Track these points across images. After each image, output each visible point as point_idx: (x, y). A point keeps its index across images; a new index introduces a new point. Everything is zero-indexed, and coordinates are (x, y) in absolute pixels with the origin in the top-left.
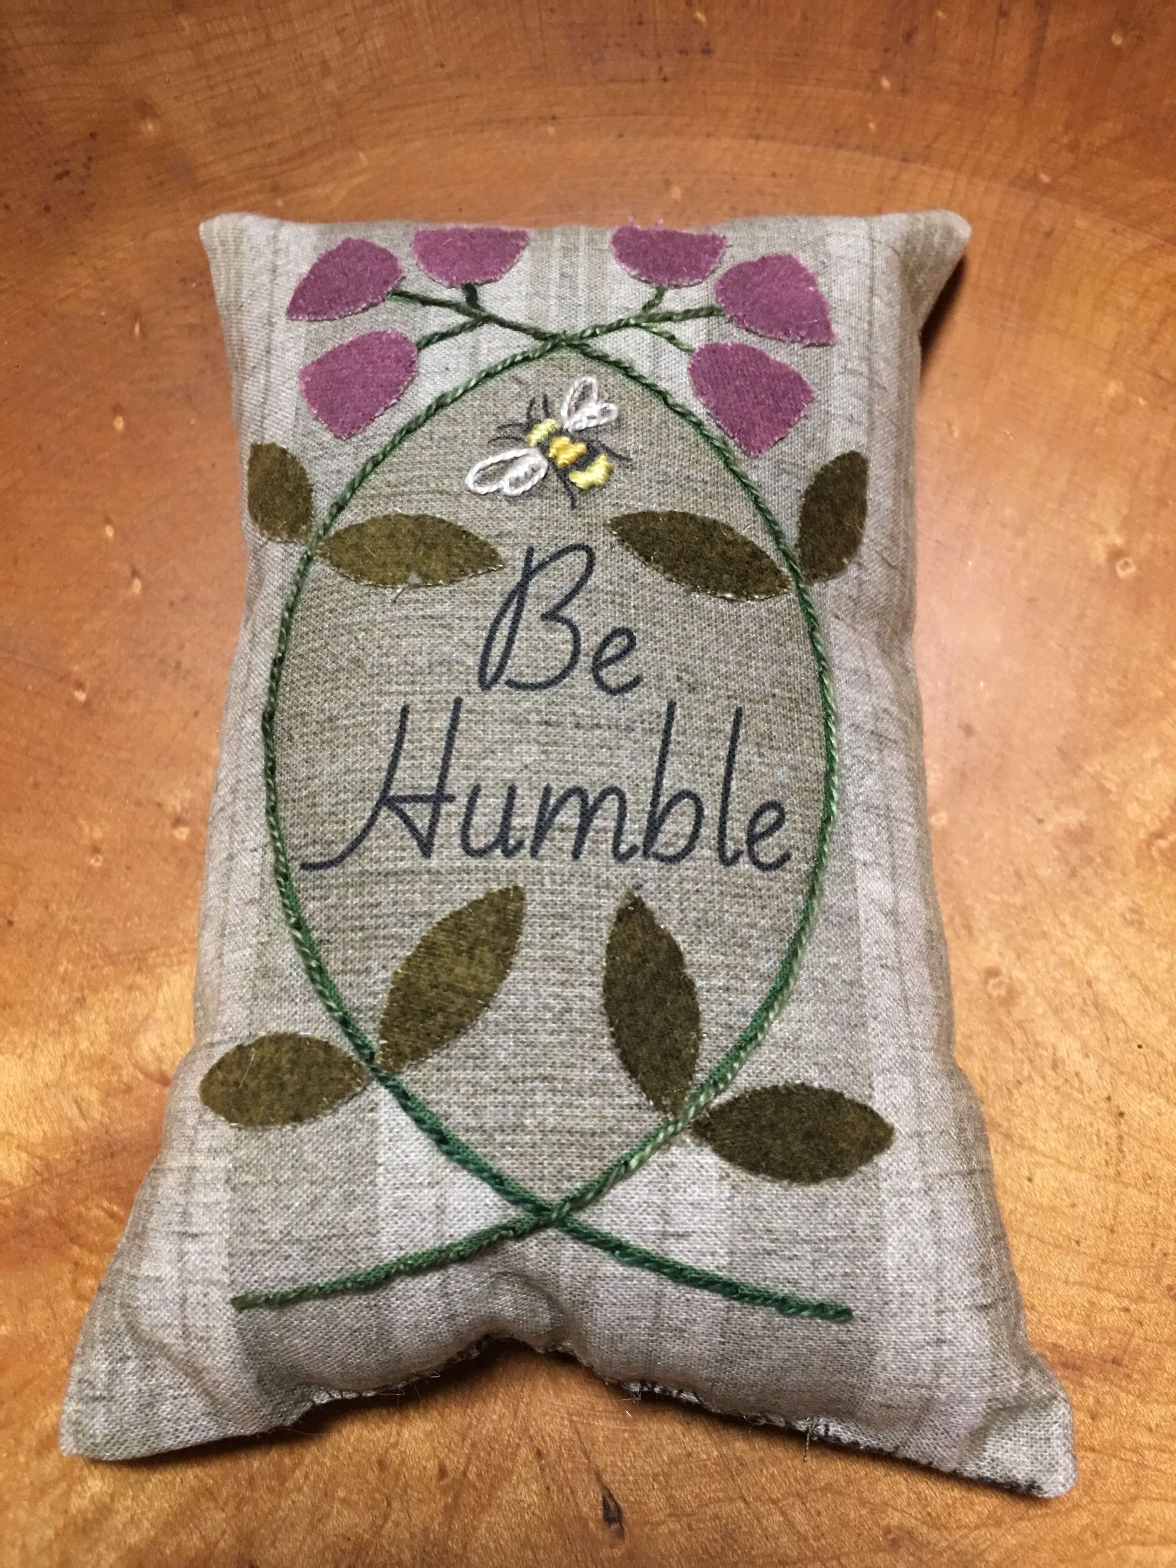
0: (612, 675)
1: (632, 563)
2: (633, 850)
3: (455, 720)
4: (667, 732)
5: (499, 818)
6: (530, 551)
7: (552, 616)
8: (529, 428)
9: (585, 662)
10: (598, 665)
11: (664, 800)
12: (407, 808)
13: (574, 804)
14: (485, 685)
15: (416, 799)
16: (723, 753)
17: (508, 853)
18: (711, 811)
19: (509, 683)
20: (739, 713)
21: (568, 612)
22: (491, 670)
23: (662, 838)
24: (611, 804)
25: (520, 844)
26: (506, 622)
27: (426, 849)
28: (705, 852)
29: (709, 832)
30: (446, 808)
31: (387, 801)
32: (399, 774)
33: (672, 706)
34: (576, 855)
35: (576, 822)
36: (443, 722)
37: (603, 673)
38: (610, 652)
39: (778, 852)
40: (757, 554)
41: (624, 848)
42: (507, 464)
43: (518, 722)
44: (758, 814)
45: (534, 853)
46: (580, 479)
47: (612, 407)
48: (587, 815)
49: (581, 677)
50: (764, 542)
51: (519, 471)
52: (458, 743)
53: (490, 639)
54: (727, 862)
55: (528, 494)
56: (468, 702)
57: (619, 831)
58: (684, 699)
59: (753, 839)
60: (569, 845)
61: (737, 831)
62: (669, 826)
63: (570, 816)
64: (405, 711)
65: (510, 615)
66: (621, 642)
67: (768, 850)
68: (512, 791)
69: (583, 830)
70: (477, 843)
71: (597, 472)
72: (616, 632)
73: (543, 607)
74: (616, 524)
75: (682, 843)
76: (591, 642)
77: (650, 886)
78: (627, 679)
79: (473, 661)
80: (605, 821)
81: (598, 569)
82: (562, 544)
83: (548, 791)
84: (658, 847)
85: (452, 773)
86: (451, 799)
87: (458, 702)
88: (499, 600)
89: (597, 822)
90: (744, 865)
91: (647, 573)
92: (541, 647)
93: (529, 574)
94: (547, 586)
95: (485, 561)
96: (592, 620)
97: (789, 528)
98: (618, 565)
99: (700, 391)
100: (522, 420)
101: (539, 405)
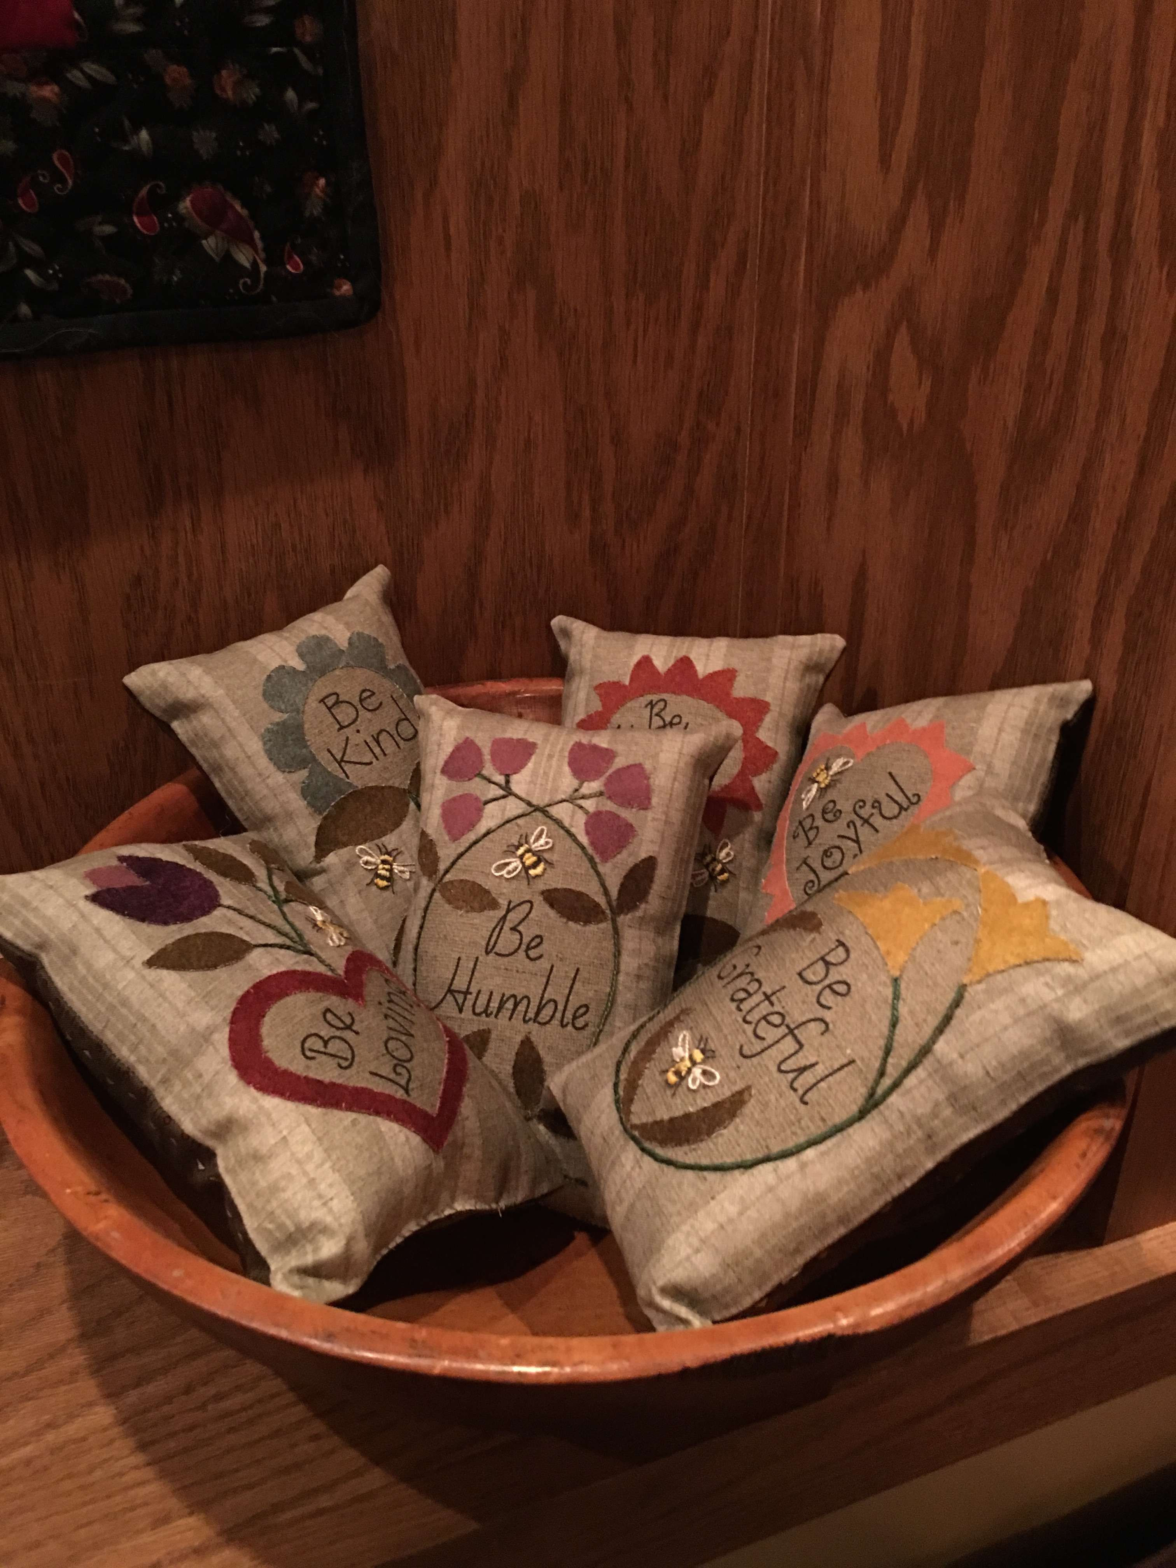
0: (533, 953)
1: (547, 909)
2: (530, 1019)
3: (475, 965)
4: (549, 976)
5: (486, 1002)
6: (510, 902)
7: (514, 929)
8: (518, 848)
9: (524, 947)
10: (528, 948)
11: (544, 1002)
12: (456, 995)
13: (512, 1001)
14: (487, 953)
15: (459, 992)
16: (569, 985)
17: (487, 1016)
18: (561, 1007)
19: (497, 954)
20: (578, 970)
21: (520, 928)
22: (490, 947)
23: (541, 1016)
24: (525, 1002)
25: (492, 1013)
26: (498, 930)
27: (461, 1011)
28: (556, 1022)
29: (558, 1015)
30: (469, 996)
31: (450, 991)
32: (455, 982)
33: (552, 967)
34: (510, 1019)
35: (512, 1007)
36: (471, 965)
37: (529, 952)
38: (533, 944)
39: (583, 1023)
40: (597, 905)
41: (527, 1018)
42: (508, 864)
43: (497, 968)
44: (578, 1009)
45: (496, 1016)
46: (532, 872)
47: (550, 840)
48: (516, 1005)
49: (521, 953)
50: (601, 900)
51: (510, 867)
52: (475, 973)
53: (491, 936)
54: (563, 1026)
55: (513, 878)
56: (481, 958)
57: (526, 1012)
58: (558, 964)
59: (575, 1018)
60: (508, 1015)
61: (569, 1015)
62: (544, 1012)
63: (510, 1005)
64: (459, 959)
65: (499, 927)
66: (538, 940)
67: (580, 1023)
68: (491, 993)
69: (514, 1010)
70: (478, 1011)
71: (539, 870)
72: (537, 936)
73: (511, 925)
74: (543, 893)
75: (548, 1018)
76: (526, 940)
77: (534, 1033)
78: (538, 955)
79: (484, 943)
80: (522, 1008)
81: (533, 911)
82: (522, 900)
83: (504, 995)
84: (539, 1019)
85: (473, 984)
86: (471, 993)
87: (477, 958)
88: (496, 920)
89: (519, 1008)
90: (570, 1027)
91: (552, 913)
92: (507, 940)
93: (508, 911)
94: (514, 917)
95: (494, 904)
96: (529, 931)
97: (614, 892)
98: (542, 909)
99: (588, 833)
100: (516, 844)
101: (524, 837)
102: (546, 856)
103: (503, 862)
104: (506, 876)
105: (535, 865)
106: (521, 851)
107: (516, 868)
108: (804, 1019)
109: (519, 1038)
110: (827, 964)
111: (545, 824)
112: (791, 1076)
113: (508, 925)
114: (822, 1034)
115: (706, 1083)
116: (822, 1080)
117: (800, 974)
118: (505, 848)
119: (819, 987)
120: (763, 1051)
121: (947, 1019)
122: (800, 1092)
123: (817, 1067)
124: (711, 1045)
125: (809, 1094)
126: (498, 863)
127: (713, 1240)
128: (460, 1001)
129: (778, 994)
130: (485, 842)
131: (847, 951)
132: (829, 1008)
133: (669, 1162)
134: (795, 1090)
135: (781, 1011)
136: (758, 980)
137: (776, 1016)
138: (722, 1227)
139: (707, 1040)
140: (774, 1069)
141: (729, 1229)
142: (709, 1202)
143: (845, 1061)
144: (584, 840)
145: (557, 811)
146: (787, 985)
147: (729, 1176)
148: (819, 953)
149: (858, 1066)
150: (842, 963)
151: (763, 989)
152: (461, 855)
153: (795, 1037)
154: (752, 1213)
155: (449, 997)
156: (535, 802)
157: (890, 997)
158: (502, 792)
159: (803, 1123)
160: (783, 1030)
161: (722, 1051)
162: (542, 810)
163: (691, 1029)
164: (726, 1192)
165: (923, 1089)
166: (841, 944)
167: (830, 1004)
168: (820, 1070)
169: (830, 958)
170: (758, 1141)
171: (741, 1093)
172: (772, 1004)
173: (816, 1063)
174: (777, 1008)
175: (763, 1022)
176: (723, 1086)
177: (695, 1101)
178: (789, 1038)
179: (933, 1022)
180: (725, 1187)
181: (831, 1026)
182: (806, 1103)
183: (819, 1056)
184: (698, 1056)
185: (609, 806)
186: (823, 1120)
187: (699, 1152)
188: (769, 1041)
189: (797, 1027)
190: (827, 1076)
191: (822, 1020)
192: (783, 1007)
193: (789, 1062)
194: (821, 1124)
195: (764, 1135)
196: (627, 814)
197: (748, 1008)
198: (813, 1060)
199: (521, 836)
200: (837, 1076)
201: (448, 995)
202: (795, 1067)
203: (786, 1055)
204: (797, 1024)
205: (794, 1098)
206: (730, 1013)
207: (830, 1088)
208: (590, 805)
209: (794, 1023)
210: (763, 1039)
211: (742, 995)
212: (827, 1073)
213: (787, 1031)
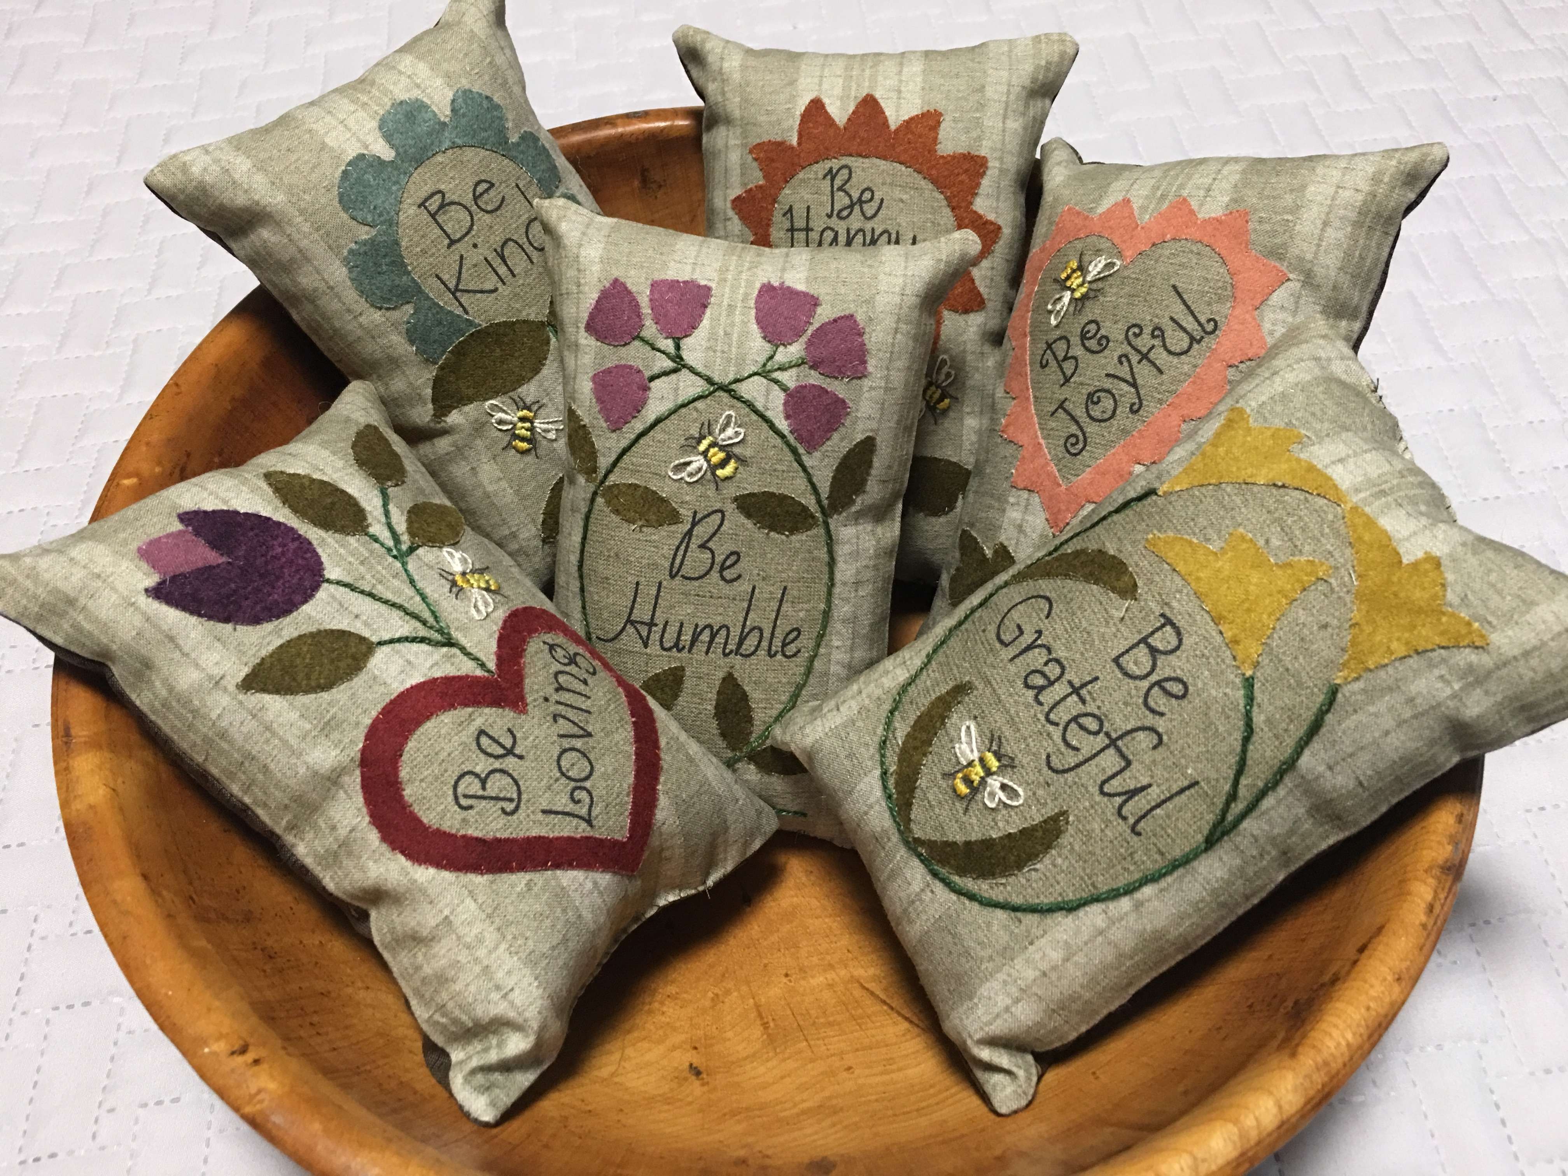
0: (728, 574)
1: (743, 519)
2: (731, 652)
3: (659, 591)
4: (750, 601)
5: (675, 635)
6: (695, 513)
7: (703, 546)
8: (699, 442)
9: (717, 567)
10: (723, 568)
11: (746, 630)
12: (638, 626)
13: (707, 632)
14: (672, 576)
15: (642, 623)
16: (775, 608)
17: (679, 651)
18: (767, 634)
19: (682, 576)
20: (785, 588)
21: (711, 544)
22: (675, 570)
23: (744, 647)
24: (723, 632)
25: (684, 647)
26: (683, 547)
27: (646, 645)
28: (762, 653)
29: (765, 644)
30: (654, 629)
31: (629, 621)
32: (635, 611)
33: (754, 588)
34: (707, 653)
35: (708, 639)
36: (654, 591)
37: (724, 573)
38: (728, 563)
39: (795, 650)
40: (805, 509)
41: (727, 651)
42: (688, 464)
43: (686, 594)
44: (788, 634)
45: (689, 651)
46: (720, 472)
47: (742, 430)
48: (713, 637)
49: (715, 575)
50: (809, 501)
51: (692, 468)
52: (660, 601)
53: (675, 555)
54: (771, 656)
55: (697, 481)
56: (665, 583)
57: (726, 644)
58: (760, 585)
59: (784, 645)
60: (705, 649)
61: (777, 643)
62: (747, 642)
63: (705, 636)
64: (638, 584)
65: (684, 545)
66: (733, 558)
67: (791, 649)
68: (682, 625)
69: (711, 642)
70: (667, 645)
71: (728, 470)
72: (732, 553)
73: (699, 542)
74: (736, 499)
75: (753, 649)
76: (719, 559)
77: (738, 667)
78: (735, 576)
79: (667, 565)
80: (720, 639)
81: (726, 522)
82: (710, 510)
83: (697, 626)
84: (742, 651)
85: (657, 614)
86: (656, 625)
87: (660, 583)
88: (680, 536)
89: (717, 640)
90: (779, 657)
91: (749, 524)
92: (697, 561)
93: (694, 524)
94: (702, 531)
95: (674, 517)
96: (722, 548)
97: (825, 489)
98: (736, 520)
99: (787, 417)
100: (697, 436)
101: (706, 426)
102: (737, 450)
103: (682, 461)
104: (688, 479)
105: (723, 464)
106: (702, 447)
107: (700, 469)
108: (1129, 727)
109: (721, 674)
110: (1154, 651)
111: (732, 407)
112: (1118, 800)
113: (695, 542)
114: (1155, 748)
115: (1009, 802)
116: (1158, 806)
117: (1116, 660)
118: (682, 441)
119: (1145, 684)
120: (1078, 766)
121: (1315, 727)
122: (1131, 821)
123: (1149, 790)
124: (1007, 749)
125: (1142, 824)
126: (677, 462)
127: (1035, 989)
128: (645, 634)
129: (1089, 687)
130: (656, 433)
131: (1179, 633)
132: (1162, 714)
133: (971, 897)
134: (1125, 819)
135: (1096, 712)
136: (1057, 661)
137: (1090, 719)
138: (1044, 974)
139: (1000, 738)
140: (1095, 790)
141: (1054, 976)
142: (1026, 948)
143: (1186, 783)
144: (783, 425)
145: (746, 390)
146: (1099, 674)
147: (1049, 920)
148: (1139, 632)
149: (1202, 788)
150: (1172, 651)
151: (1067, 676)
152: (625, 451)
153: (1119, 750)
154: (1080, 958)
155: (630, 630)
156: (716, 379)
157: (1242, 702)
158: (669, 364)
159: (1136, 857)
160: (1101, 741)
161: (1023, 759)
162: (725, 388)
163: (975, 718)
164: (1048, 937)
165: (1281, 809)
166: (1169, 622)
167: (1162, 709)
168: (1155, 794)
169: (1157, 641)
170: (1082, 878)
171: (1055, 819)
172: (1083, 701)
173: (1150, 785)
174: (1091, 708)
175: (1073, 726)
176: (1030, 807)
177: (996, 824)
178: (1111, 751)
179: (1298, 731)
180: (1045, 932)
181: (1165, 738)
182: (1139, 834)
183: (1152, 777)
184: (994, 764)
185: (814, 378)
186: (1162, 854)
187: (1009, 888)
188: (1085, 752)
189: (1121, 737)
190: (1164, 802)
191: (1152, 729)
192: (1099, 708)
193: (1115, 782)
194: (1157, 857)
195: (1088, 871)
196: (839, 388)
197: (1051, 702)
198: (1145, 781)
199: (703, 424)
200: (1176, 800)
201: (628, 626)
202: (1120, 790)
203: (1110, 773)
204: (1120, 733)
205: (1123, 828)
206: (1028, 706)
207: (1168, 816)
208: (789, 378)
209: (1115, 731)
210: (1076, 749)
211: (1039, 681)
212: (1163, 797)
213: (1107, 741)
